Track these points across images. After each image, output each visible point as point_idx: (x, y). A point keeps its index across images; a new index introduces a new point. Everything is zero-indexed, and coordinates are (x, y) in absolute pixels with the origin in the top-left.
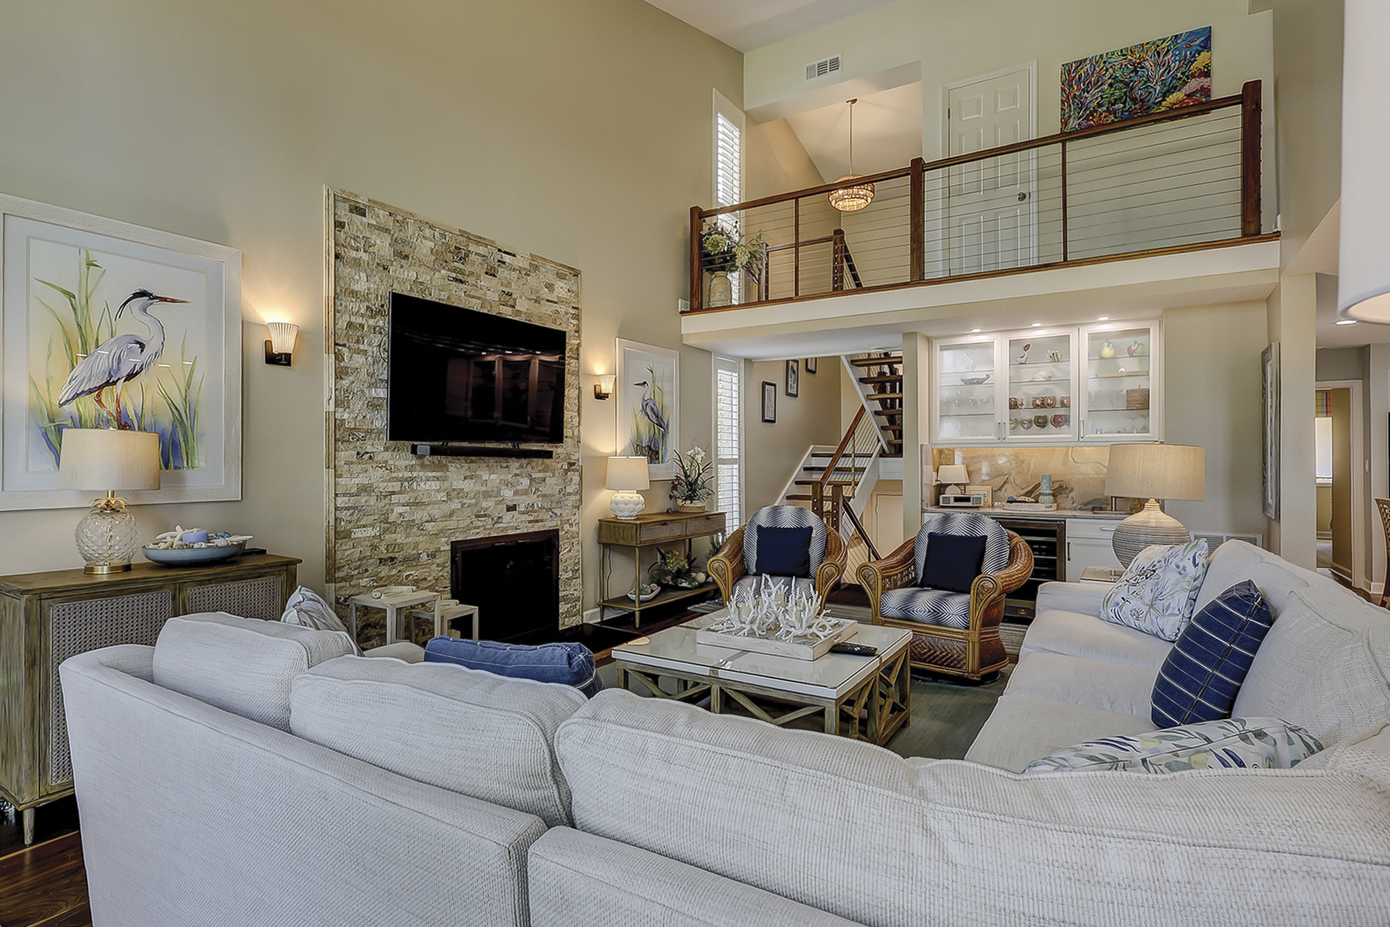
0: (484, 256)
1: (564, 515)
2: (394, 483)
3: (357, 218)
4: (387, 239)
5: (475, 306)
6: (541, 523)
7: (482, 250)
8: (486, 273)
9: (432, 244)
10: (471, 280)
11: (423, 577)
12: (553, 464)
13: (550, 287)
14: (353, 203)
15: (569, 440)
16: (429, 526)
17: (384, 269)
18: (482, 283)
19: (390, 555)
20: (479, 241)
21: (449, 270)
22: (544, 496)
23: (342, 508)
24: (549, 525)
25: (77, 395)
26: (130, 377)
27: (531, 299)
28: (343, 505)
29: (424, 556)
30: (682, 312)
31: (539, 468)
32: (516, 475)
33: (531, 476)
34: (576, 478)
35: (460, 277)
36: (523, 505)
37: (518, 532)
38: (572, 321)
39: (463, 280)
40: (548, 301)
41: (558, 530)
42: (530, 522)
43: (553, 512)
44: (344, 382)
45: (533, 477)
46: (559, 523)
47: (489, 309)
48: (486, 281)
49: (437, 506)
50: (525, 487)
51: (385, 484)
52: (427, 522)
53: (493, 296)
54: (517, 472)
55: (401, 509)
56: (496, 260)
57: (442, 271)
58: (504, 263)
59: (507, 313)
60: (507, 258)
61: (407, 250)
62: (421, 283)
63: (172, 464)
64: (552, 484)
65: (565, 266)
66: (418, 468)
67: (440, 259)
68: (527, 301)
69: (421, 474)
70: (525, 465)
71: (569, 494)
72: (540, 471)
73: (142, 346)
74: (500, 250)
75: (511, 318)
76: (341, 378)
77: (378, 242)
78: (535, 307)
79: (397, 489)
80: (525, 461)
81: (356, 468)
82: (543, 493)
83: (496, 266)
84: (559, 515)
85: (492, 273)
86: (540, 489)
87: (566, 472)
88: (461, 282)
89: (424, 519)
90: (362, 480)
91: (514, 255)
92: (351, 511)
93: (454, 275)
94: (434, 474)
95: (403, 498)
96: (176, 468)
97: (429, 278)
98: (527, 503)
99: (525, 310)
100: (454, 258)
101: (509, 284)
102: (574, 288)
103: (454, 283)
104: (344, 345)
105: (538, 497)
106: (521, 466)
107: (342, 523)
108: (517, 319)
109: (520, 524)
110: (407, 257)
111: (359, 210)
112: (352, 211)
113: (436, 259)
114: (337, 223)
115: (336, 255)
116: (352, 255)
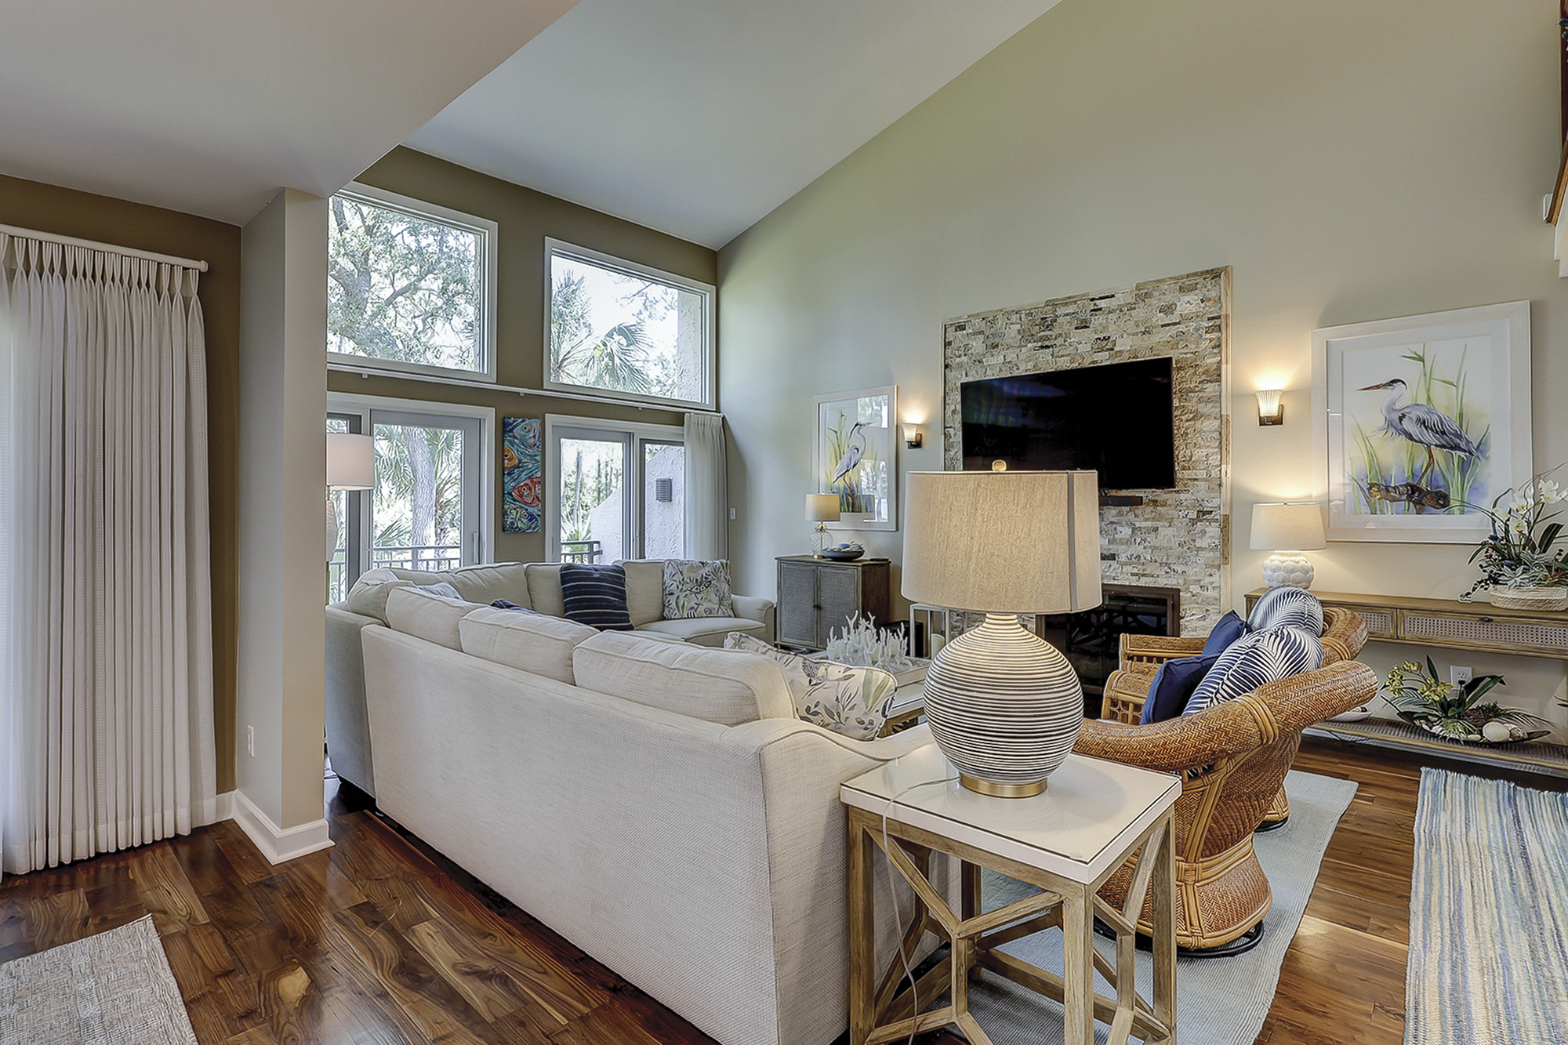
0: (1073, 314)
1: (1191, 572)
3: (959, 333)
4: (981, 337)
5: (1065, 364)
6: (1151, 578)
7: (1071, 309)
8: (1076, 328)
9: (1018, 327)
10: (1060, 341)
12: (1170, 512)
13: (1168, 309)
14: (957, 325)
15: (1201, 483)
17: (980, 362)
18: (1072, 340)
20: (1065, 302)
21: (1035, 341)
22: (1154, 548)
24: (1163, 582)
25: (838, 478)
26: (856, 466)
27: (1137, 333)
30: (1549, 220)
31: (1145, 517)
32: (1112, 523)
33: (1135, 525)
34: (1213, 530)
35: (1047, 343)
36: (1125, 555)
37: (1116, 582)
38: (1208, 336)
39: (1050, 345)
40: (1162, 326)
41: (1179, 590)
42: (1132, 574)
43: (1169, 568)
44: (951, 453)
45: (1137, 526)
46: (1181, 582)
47: (1080, 361)
48: (1076, 336)
50: (1128, 537)
53: (1084, 348)
54: (1113, 520)
56: (1088, 311)
57: (1029, 345)
58: (1101, 309)
59: (1104, 359)
60: (1102, 304)
61: (997, 340)
62: (1009, 362)
64: (1169, 535)
65: (1195, 274)
67: (1026, 336)
68: (1131, 337)
70: (1125, 513)
71: (1200, 549)
72: (1147, 520)
73: (858, 450)
74: (1092, 300)
75: (1108, 363)
76: (949, 450)
77: (974, 345)
78: (1143, 340)
80: (1125, 509)
82: (1152, 544)
83: (1088, 317)
84: (1180, 572)
85: (1084, 325)
86: (1148, 539)
87: (1194, 522)
88: (1047, 347)
91: (1113, 296)
93: (1040, 344)
97: (1015, 356)
98: (1129, 554)
99: (1129, 348)
100: (1040, 328)
101: (1105, 328)
102: (1213, 294)
103: (1040, 351)
104: (951, 427)
105: (1145, 548)
106: (1120, 514)
108: (1116, 361)
109: (1119, 575)
110: (997, 346)
111: (961, 328)
112: (956, 330)
113: (1023, 337)
114: (947, 344)
115: (946, 367)
116: (957, 362)
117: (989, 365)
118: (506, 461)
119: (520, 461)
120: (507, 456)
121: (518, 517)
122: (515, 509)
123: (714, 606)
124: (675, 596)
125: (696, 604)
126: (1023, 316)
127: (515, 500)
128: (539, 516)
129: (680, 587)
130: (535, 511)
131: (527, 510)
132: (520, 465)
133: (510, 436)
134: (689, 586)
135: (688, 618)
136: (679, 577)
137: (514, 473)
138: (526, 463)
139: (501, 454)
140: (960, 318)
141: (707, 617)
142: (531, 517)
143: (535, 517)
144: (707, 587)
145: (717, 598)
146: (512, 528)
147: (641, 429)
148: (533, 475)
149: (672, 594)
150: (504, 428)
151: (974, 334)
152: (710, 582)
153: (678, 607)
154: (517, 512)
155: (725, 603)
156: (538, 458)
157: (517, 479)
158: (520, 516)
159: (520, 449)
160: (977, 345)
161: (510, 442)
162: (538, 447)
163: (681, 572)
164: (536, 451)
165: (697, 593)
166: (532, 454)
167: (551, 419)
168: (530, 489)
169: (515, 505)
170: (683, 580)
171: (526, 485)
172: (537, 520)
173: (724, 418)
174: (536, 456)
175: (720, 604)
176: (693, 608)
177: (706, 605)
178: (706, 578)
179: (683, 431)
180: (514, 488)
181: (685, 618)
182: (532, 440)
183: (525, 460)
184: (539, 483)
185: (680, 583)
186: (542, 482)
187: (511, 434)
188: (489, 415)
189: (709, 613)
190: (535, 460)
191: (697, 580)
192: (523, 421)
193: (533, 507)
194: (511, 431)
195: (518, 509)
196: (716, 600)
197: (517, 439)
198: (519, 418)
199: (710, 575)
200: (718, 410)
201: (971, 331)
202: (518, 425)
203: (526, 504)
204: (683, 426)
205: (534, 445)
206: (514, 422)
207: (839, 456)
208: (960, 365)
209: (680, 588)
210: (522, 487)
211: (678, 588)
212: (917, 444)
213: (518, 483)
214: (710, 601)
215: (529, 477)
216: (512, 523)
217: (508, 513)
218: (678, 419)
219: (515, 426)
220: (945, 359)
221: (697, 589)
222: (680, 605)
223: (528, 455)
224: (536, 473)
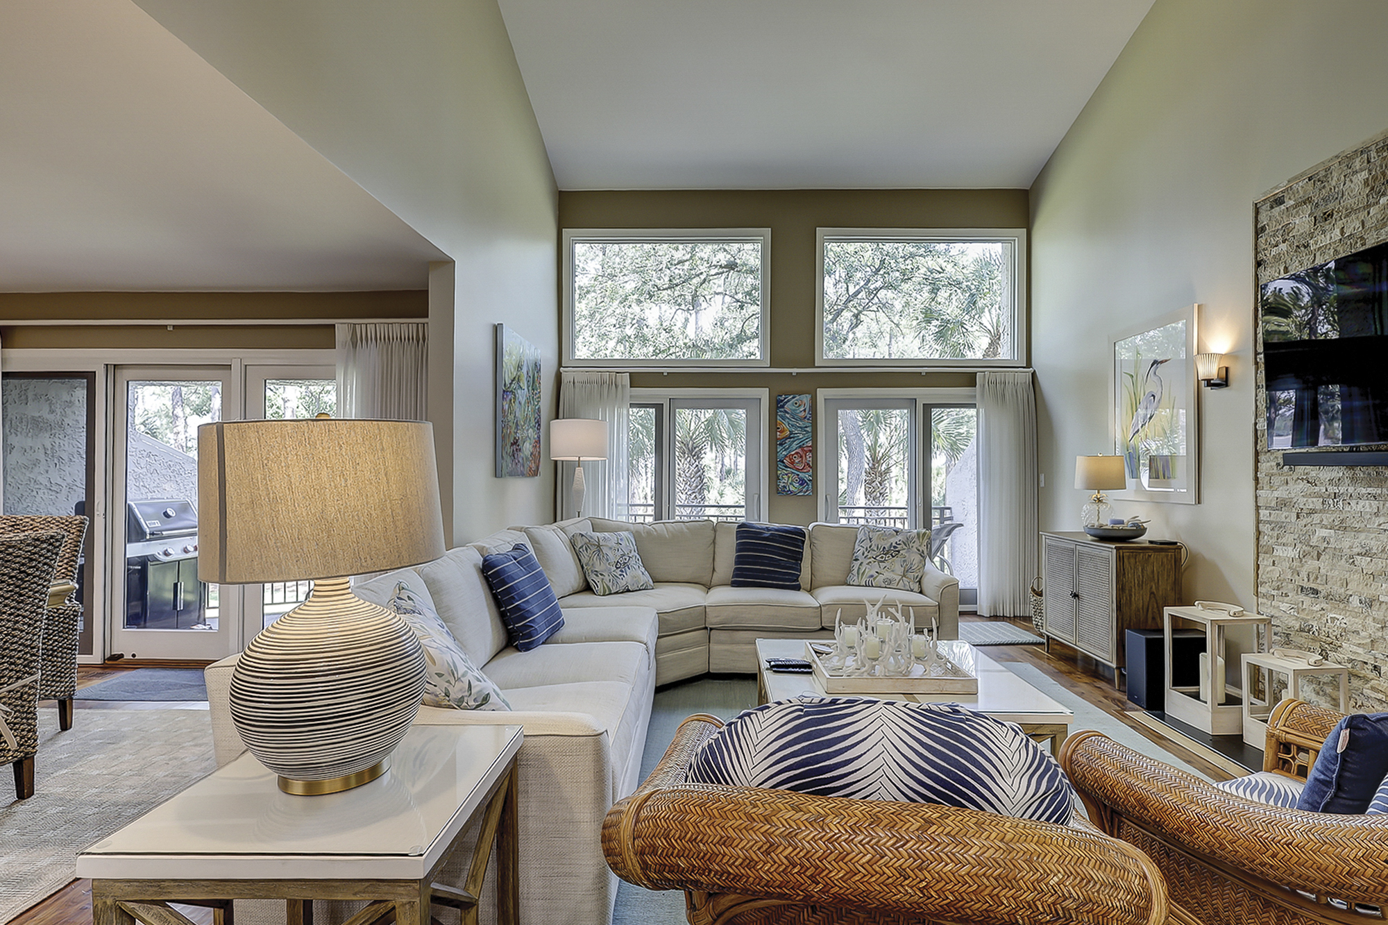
2: (1314, 499)
3: (1277, 210)
4: (1307, 209)
9: (1365, 174)
11: (1353, 629)
14: (1273, 199)
16: (1363, 562)
17: (1305, 247)
19: (1313, 586)
23: (1265, 521)
25: (1134, 434)
26: (1150, 418)
28: (1265, 519)
29: (1355, 601)
49: (1373, 535)
51: (1305, 499)
52: (1358, 554)
55: (1325, 533)
61: (1330, 206)
63: (1166, 478)
66: (1347, 481)
69: (1351, 490)
73: (1154, 397)
77: (1297, 222)
79: (1319, 506)
81: (1276, 480)
89: (1356, 550)
90: (1281, 493)
92: (1273, 525)
94: (1369, 490)
95: (1327, 518)
96: (1168, 478)
97: (1358, 224)
107: (1266, 537)
110: (1331, 215)
111: (1279, 201)
112: (1272, 207)
113: (1372, 189)
114: (1259, 231)
115: (1259, 264)
116: (1273, 253)
117: (1319, 249)
118: (778, 433)
119: (791, 433)
120: (779, 428)
121: (790, 481)
122: (786, 474)
123: (895, 577)
124: (859, 562)
125: (877, 572)
126: (1373, 154)
127: (786, 467)
128: (810, 480)
129: (866, 553)
130: (806, 476)
131: (798, 475)
132: (792, 436)
133: (781, 411)
134: (874, 554)
135: (866, 586)
136: (867, 544)
137: (785, 443)
138: (796, 434)
139: (774, 427)
140: (1276, 188)
141: (886, 587)
142: (802, 482)
143: (806, 482)
144: (893, 557)
145: (903, 568)
146: (784, 491)
147: (924, 394)
148: (803, 444)
149: (856, 560)
150: (777, 405)
151: (1296, 206)
152: (899, 551)
153: (858, 574)
154: (789, 477)
155: (911, 575)
156: (807, 429)
157: (788, 449)
158: (792, 481)
159: (790, 422)
160: (1302, 222)
161: (781, 416)
162: (808, 419)
163: (870, 539)
164: (807, 423)
165: (882, 562)
166: (803, 426)
167: (822, 394)
168: (801, 457)
169: (786, 471)
170: (870, 547)
171: (797, 453)
172: (807, 484)
173: (1034, 374)
174: (806, 427)
175: (904, 576)
176: (872, 576)
177: (887, 575)
178: (895, 547)
179: (975, 392)
180: (786, 456)
181: (863, 586)
182: (803, 414)
183: (796, 432)
184: (810, 451)
185: (867, 549)
186: (813, 450)
187: (782, 410)
188: (764, 394)
189: (888, 584)
190: (805, 431)
191: (884, 548)
192: (793, 398)
193: (805, 472)
194: (782, 407)
195: (790, 475)
196: (900, 570)
197: (788, 413)
198: (790, 395)
199: (899, 544)
200: (1029, 365)
201: (1292, 202)
202: (788, 401)
203: (797, 470)
204: (975, 386)
205: (805, 418)
206: (785, 399)
207: (1134, 407)
208: (1278, 258)
209: (865, 555)
210: (793, 455)
211: (863, 554)
212: (1223, 382)
213: (789, 452)
214: (893, 571)
215: (800, 447)
216: (785, 487)
217: (780, 478)
218: (969, 380)
219: (786, 402)
220: (1257, 253)
221: (882, 557)
222: (861, 572)
223: (799, 427)
224: (807, 442)
